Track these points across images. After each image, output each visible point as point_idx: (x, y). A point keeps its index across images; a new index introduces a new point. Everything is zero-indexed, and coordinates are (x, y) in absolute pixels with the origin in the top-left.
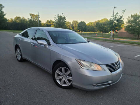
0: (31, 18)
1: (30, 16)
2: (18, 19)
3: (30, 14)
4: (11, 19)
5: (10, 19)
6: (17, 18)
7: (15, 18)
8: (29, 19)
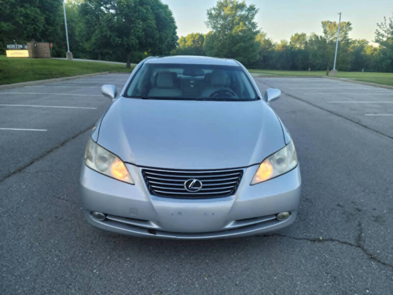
0: (323, 35)
1: (322, 30)
2: (298, 39)
3: (323, 23)
4: (282, 42)
5: (279, 43)
6: (297, 37)
7: (292, 38)
8: (317, 38)
